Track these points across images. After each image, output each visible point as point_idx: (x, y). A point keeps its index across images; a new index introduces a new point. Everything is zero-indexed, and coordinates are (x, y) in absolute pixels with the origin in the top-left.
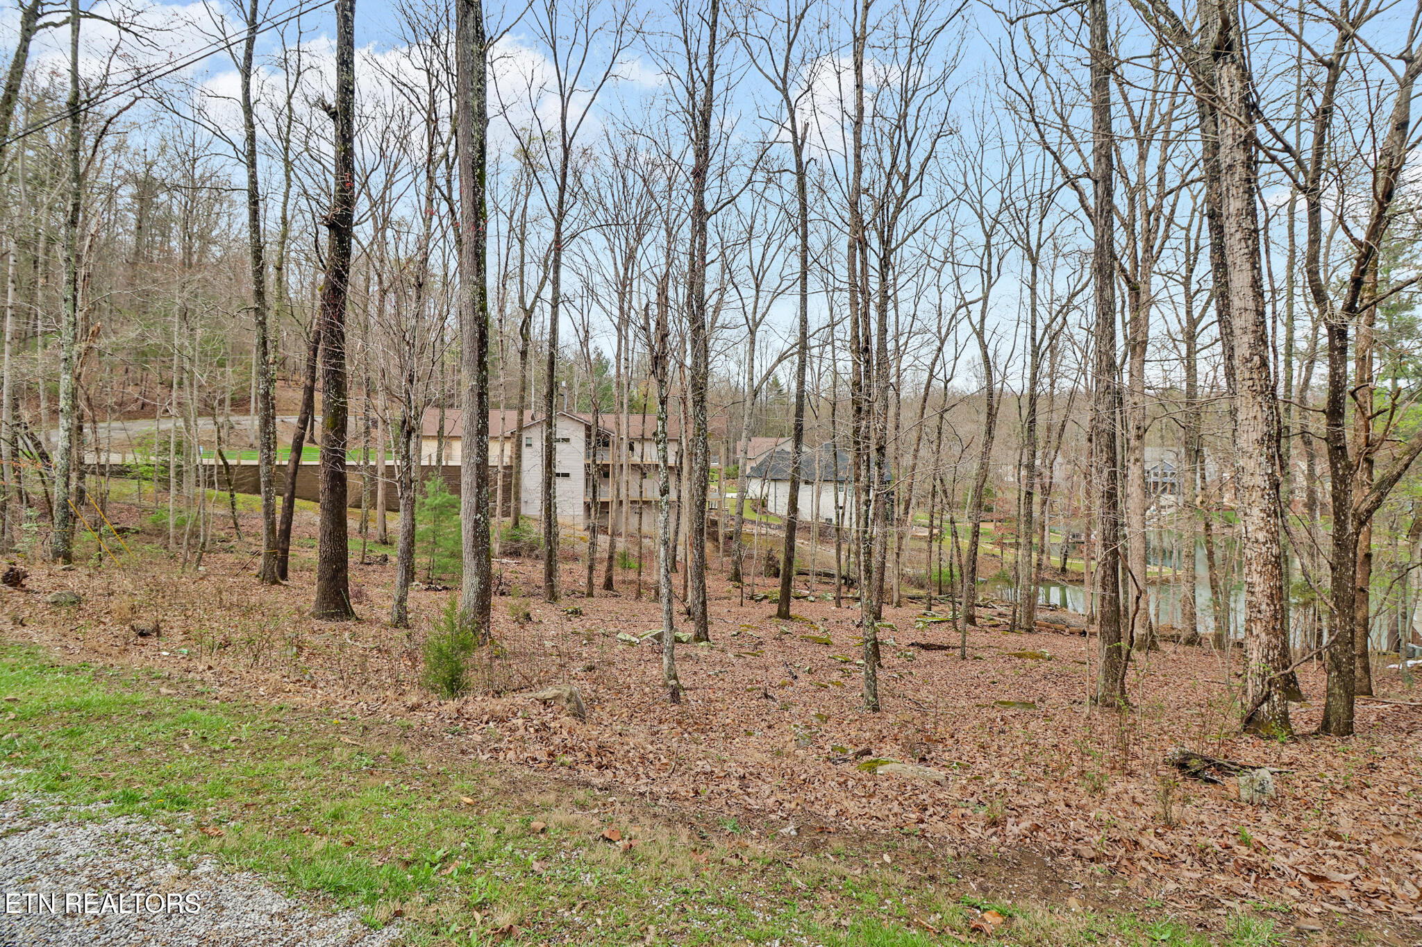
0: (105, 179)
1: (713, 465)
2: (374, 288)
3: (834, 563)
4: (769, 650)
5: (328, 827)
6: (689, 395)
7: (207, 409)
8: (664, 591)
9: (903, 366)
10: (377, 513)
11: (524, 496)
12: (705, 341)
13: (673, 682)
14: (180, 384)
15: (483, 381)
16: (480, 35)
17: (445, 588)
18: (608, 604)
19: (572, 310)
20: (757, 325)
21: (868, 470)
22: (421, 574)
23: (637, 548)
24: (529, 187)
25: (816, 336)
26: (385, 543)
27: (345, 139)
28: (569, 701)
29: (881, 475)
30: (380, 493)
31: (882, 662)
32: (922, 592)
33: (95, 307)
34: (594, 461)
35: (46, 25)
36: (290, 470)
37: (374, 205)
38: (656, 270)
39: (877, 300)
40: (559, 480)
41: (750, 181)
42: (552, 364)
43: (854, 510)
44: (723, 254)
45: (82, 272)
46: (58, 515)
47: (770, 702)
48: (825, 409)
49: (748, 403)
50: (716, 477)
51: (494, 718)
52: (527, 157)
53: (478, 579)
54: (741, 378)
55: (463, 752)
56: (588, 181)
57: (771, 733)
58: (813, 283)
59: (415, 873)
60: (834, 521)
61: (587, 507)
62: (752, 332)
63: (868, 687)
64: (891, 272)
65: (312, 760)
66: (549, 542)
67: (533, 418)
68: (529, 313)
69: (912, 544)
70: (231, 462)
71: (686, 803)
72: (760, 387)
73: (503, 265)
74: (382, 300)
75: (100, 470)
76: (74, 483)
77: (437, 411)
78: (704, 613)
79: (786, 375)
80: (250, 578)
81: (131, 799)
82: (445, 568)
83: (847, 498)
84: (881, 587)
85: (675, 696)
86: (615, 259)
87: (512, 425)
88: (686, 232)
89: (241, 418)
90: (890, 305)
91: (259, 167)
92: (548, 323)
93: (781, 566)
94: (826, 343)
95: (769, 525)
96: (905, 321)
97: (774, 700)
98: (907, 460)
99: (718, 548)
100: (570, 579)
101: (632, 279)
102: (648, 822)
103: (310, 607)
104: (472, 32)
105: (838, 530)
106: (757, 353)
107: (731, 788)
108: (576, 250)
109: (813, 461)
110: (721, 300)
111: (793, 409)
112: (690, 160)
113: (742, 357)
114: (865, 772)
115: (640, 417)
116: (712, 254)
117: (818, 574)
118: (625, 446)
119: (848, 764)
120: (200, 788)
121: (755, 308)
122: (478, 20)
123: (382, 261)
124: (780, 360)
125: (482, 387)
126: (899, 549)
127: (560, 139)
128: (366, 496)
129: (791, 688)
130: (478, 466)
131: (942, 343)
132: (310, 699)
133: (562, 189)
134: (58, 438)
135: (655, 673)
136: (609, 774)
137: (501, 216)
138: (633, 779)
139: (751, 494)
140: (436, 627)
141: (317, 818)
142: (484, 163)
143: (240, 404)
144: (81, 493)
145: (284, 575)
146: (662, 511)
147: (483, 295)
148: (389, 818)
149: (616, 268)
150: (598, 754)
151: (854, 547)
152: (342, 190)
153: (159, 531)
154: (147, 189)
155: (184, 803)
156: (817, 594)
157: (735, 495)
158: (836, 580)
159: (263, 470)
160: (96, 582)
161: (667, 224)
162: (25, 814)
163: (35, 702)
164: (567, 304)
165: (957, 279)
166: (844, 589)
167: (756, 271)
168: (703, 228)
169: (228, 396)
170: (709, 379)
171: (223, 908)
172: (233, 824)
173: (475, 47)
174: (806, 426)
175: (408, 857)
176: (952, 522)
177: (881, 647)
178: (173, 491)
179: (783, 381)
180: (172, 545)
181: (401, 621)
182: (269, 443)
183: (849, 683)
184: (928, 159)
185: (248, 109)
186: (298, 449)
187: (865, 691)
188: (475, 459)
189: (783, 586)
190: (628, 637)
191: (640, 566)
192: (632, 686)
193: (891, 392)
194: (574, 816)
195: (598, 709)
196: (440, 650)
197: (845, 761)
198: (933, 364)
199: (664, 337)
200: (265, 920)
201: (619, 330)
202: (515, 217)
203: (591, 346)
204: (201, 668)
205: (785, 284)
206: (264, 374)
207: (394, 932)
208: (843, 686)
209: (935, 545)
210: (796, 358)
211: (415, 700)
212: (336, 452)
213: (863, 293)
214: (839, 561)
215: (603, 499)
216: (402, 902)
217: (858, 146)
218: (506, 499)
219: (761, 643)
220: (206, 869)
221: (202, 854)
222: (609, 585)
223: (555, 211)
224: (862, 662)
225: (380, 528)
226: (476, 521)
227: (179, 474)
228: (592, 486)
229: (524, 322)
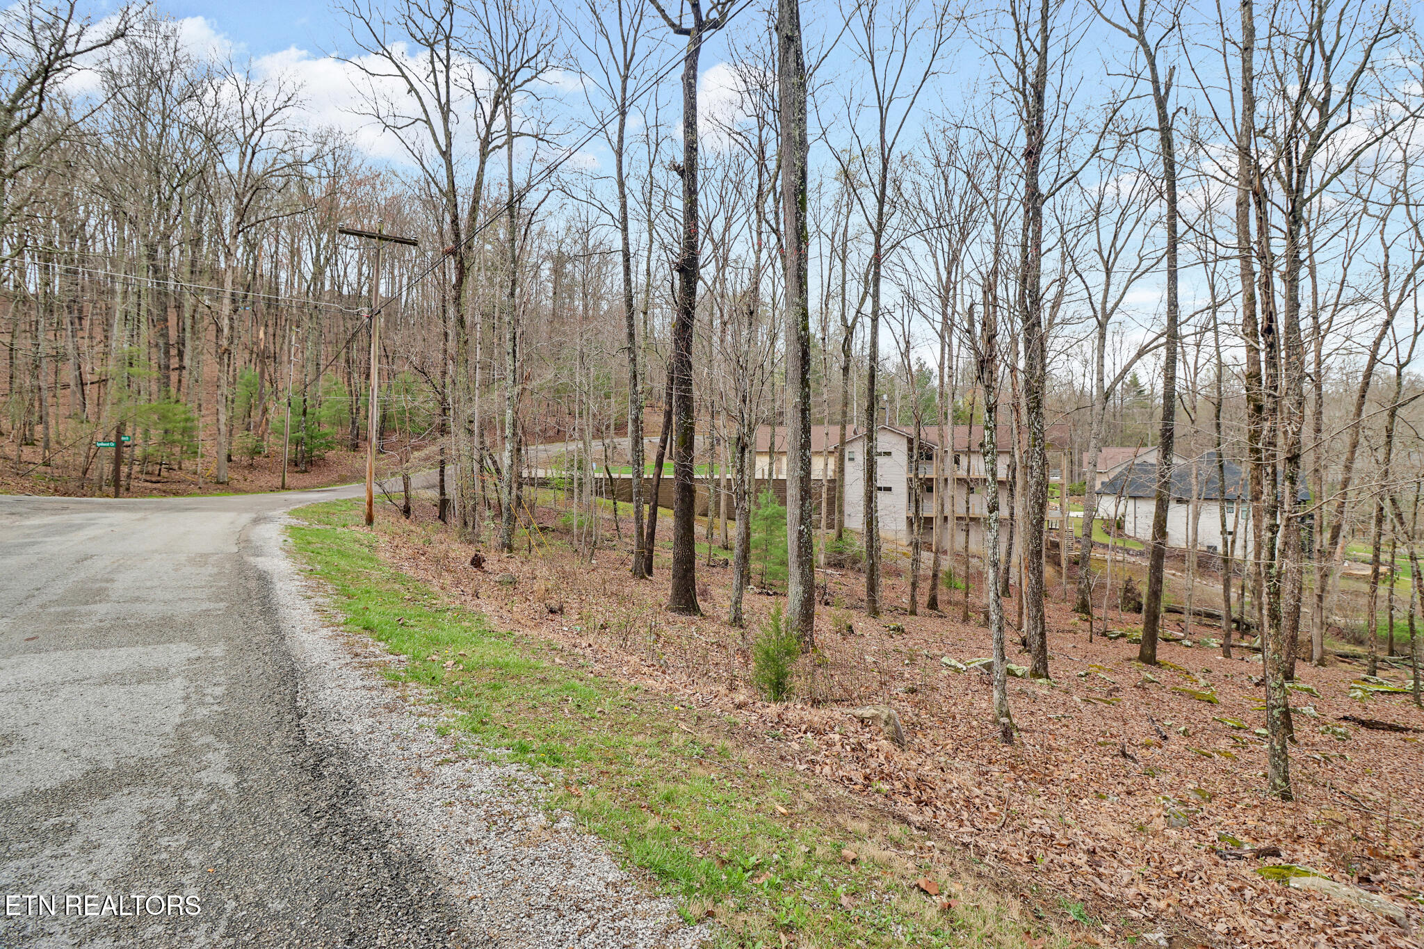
0: (532, 260)
1: (1054, 479)
2: (717, 322)
3: (1220, 601)
4: (1128, 699)
5: (661, 807)
6: (1023, 401)
7: (598, 434)
8: (994, 617)
9: (1324, 352)
10: (720, 522)
11: (847, 509)
12: (1042, 340)
13: (1005, 720)
14: (581, 414)
15: (805, 398)
16: (800, 66)
17: (775, 593)
18: (933, 624)
19: (892, 321)
20: (1107, 317)
21: (1274, 486)
22: (756, 578)
23: (964, 568)
24: (849, 206)
25: (1191, 321)
26: (726, 548)
27: (691, 193)
28: (887, 723)
29: (1294, 494)
30: (722, 504)
31: (1297, 735)
32: (1359, 650)
33: (529, 358)
34: (916, 475)
35: (494, 149)
36: (655, 483)
37: (716, 248)
38: (983, 269)
39: (1283, 268)
40: (880, 494)
41: (1096, 150)
42: (872, 377)
43: (1251, 536)
44: (1063, 240)
45: (519, 332)
46: (505, 516)
47: (1130, 762)
48: (1205, 413)
49: (1098, 407)
50: (1057, 493)
51: (811, 729)
52: (847, 176)
53: (801, 588)
54: (1088, 380)
55: (782, 758)
56: (907, 187)
57: (1131, 801)
58: (1186, 252)
59: (729, 875)
60: (1220, 549)
61: (910, 522)
62: (1102, 326)
63: (1275, 767)
64: (1303, 230)
65: (655, 741)
66: (871, 556)
67: (855, 433)
68: (850, 330)
69: (1343, 584)
70: (615, 476)
71: (1019, 869)
72: (1112, 388)
73: (826, 285)
74: (723, 331)
75: (532, 482)
76: (514, 491)
77: (769, 429)
78: (1043, 646)
79: (1149, 373)
80: (626, 572)
81: (524, 749)
82: (775, 575)
83: (1243, 523)
84: (1294, 639)
85: (1007, 735)
86: (936, 263)
87: (836, 441)
88: (1018, 222)
89: (620, 440)
90: (1304, 272)
91: (630, 231)
92: (868, 338)
93: (1144, 601)
94: (1205, 329)
95: (1127, 551)
96: (1327, 293)
97: (1135, 761)
98: (1335, 473)
99: (1061, 574)
100: (893, 595)
101: (956, 282)
102: (971, 881)
103: (666, 601)
104: (793, 65)
105: (1226, 561)
106: (1108, 349)
107: (1077, 862)
108: (896, 260)
109: (1189, 475)
110: (1060, 294)
111: (1160, 413)
112: (1022, 141)
113: (1088, 356)
114: (1272, 882)
115: (966, 428)
116: (1049, 240)
117: (1198, 614)
118: (949, 459)
119: (1242, 863)
120: (572, 749)
121: (1105, 297)
122: (798, 54)
123: (722, 296)
124: (1140, 355)
125: (804, 404)
126: (1323, 590)
127: (879, 152)
128: (712, 506)
129: (1158, 751)
130: (802, 479)
131: (1392, 314)
132: (658, 684)
133: (881, 202)
134: (505, 459)
135: (984, 705)
136: (928, 812)
137: (824, 239)
138: (955, 824)
139: (1102, 513)
140: (764, 630)
141: (654, 798)
142: (805, 189)
143: (620, 429)
144: (519, 498)
145: (650, 572)
146: (990, 529)
147: (805, 315)
148: (711, 812)
149: (938, 273)
150: (917, 788)
151: (1250, 584)
152: (689, 237)
153: (567, 531)
154: (559, 261)
155: (558, 761)
156: (1195, 637)
157: (1081, 514)
158: (1223, 623)
159: (635, 482)
160: (525, 568)
161: (994, 217)
162: (455, 749)
163: (476, 658)
164: (887, 316)
165: (1416, 225)
166: (1235, 636)
167: (1105, 255)
168: (1038, 213)
169: (612, 422)
170: (1047, 383)
171: (572, 866)
172: (590, 787)
173: (795, 80)
174: (1177, 432)
175: (725, 855)
176: (1413, 558)
177: (1294, 717)
178: (576, 500)
179: (1143, 380)
180: (575, 542)
181: (737, 621)
182: (638, 460)
183: (1244, 757)
184: (1361, 71)
185: (621, 184)
186: (659, 464)
187: (1269, 770)
188: (799, 473)
189: (1146, 624)
190: (954, 662)
191: (967, 587)
192: (958, 717)
193: (1307, 386)
194: (887, 853)
195: (920, 735)
196: (767, 653)
197: (1240, 857)
198: (1377, 344)
199: (991, 339)
200: (601, 888)
201: (942, 337)
202: (837, 239)
203: (913, 356)
204: (584, 645)
205: (1145, 264)
206: (634, 402)
207: (703, 932)
208: (1235, 759)
209: (1383, 590)
210: (1163, 351)
211: (742, 698)
212: (685, 466)
213: (1262, 257)
214: (1227, 600)
215: (926, 515)
216: (716, 902)
217: (1248, 76)
218: (830, 512)
219: (1117, 690)
220: (565, 825)
221: (564, 810)
222: (933, 604)
223: (875, 225)
224: (1264, 731)
225: (723, 535)
226: (801, 532)
227: (580, 485)
228: (915, 501)
229: (846, 339)
